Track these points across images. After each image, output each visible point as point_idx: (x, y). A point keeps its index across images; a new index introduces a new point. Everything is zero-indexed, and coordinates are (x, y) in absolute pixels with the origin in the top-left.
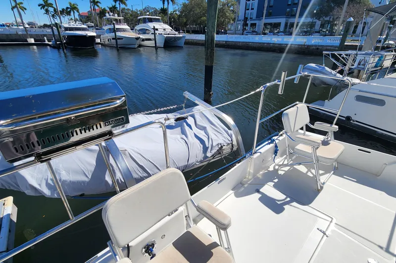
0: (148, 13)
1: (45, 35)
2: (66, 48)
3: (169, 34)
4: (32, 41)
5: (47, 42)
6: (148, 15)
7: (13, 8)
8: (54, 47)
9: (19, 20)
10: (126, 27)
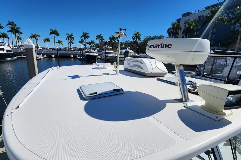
0: (124, 45)
1: (78, 54)
2: (84, 60)
3: (131, 55)
4: (72, 56)
5: (78, 57)
6: (124, 46)
7: (69, 43)
8: (80, 59)
9: (70, 47)
10: (112, 51)
